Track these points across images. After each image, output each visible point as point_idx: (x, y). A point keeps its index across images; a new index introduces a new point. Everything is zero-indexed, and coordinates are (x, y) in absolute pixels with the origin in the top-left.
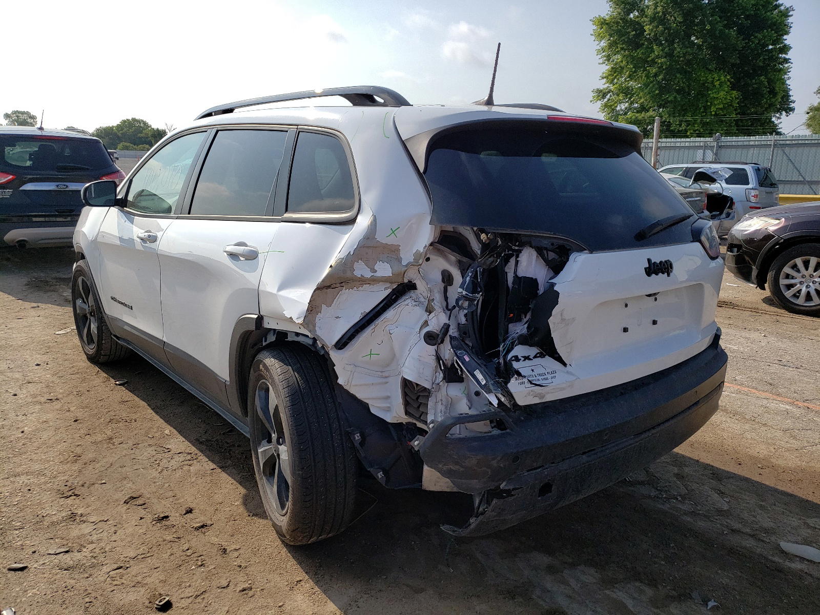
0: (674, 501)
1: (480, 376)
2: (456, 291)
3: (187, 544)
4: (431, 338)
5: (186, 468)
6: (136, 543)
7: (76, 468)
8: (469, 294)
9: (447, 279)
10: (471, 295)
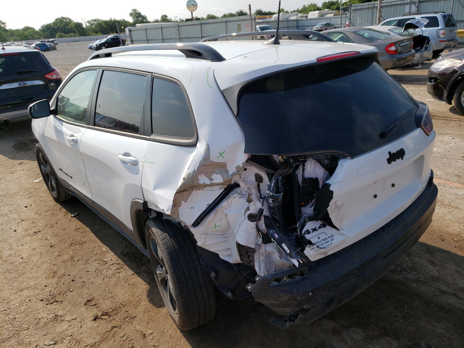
0: (405, 272)
1: (286, 248)
2: (265, 191)
3: (122, 332)
4: (252, 218)
5: (117, 275)
6: (93, 334)
7: (55, 281)
8: (274, 195)
9: (259, 179)
10: (276, 195)
